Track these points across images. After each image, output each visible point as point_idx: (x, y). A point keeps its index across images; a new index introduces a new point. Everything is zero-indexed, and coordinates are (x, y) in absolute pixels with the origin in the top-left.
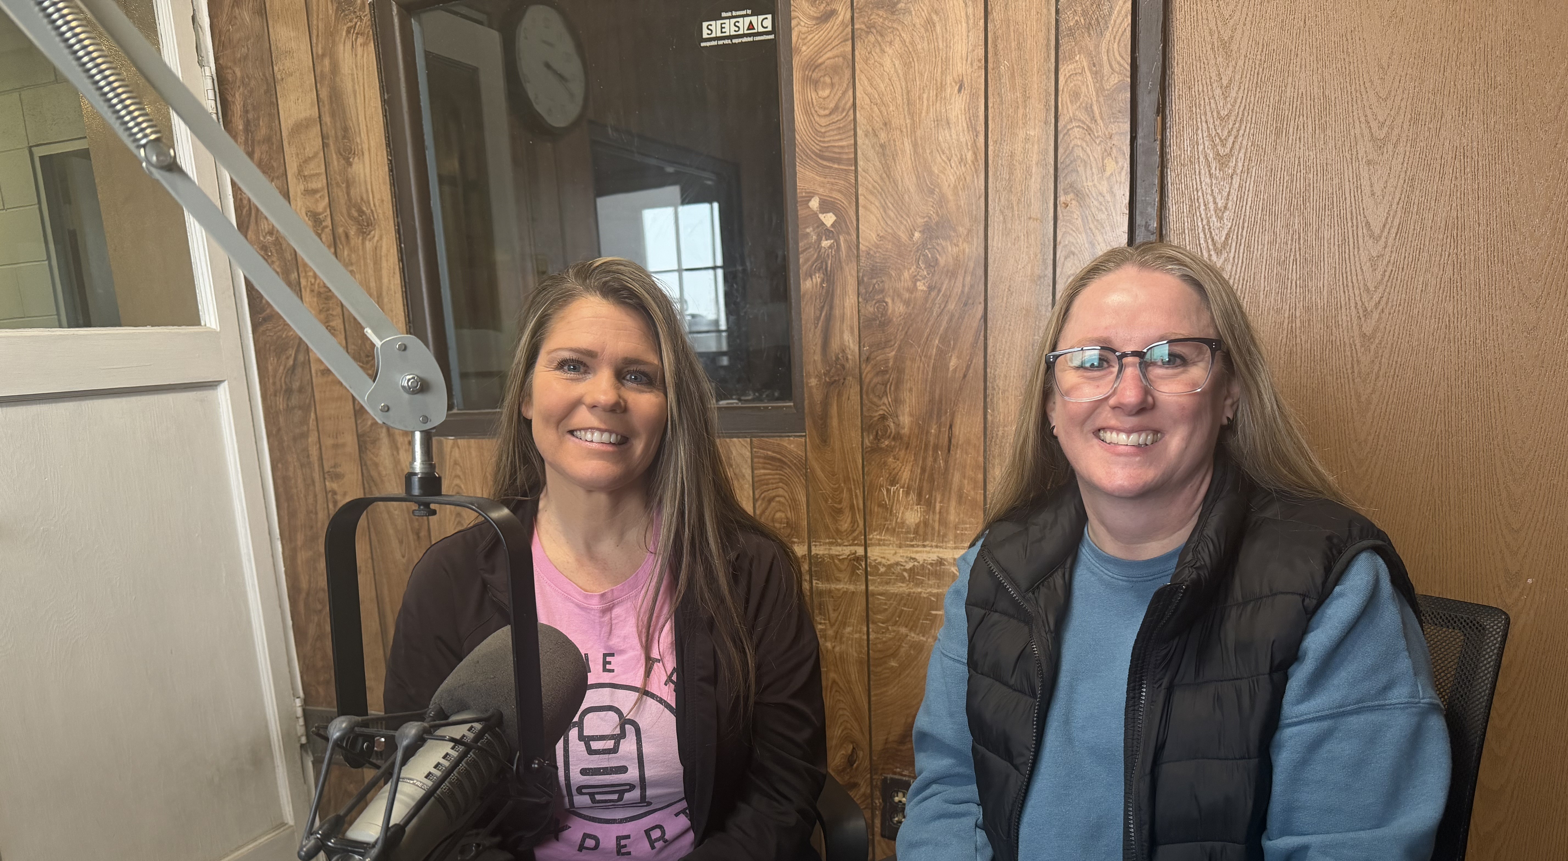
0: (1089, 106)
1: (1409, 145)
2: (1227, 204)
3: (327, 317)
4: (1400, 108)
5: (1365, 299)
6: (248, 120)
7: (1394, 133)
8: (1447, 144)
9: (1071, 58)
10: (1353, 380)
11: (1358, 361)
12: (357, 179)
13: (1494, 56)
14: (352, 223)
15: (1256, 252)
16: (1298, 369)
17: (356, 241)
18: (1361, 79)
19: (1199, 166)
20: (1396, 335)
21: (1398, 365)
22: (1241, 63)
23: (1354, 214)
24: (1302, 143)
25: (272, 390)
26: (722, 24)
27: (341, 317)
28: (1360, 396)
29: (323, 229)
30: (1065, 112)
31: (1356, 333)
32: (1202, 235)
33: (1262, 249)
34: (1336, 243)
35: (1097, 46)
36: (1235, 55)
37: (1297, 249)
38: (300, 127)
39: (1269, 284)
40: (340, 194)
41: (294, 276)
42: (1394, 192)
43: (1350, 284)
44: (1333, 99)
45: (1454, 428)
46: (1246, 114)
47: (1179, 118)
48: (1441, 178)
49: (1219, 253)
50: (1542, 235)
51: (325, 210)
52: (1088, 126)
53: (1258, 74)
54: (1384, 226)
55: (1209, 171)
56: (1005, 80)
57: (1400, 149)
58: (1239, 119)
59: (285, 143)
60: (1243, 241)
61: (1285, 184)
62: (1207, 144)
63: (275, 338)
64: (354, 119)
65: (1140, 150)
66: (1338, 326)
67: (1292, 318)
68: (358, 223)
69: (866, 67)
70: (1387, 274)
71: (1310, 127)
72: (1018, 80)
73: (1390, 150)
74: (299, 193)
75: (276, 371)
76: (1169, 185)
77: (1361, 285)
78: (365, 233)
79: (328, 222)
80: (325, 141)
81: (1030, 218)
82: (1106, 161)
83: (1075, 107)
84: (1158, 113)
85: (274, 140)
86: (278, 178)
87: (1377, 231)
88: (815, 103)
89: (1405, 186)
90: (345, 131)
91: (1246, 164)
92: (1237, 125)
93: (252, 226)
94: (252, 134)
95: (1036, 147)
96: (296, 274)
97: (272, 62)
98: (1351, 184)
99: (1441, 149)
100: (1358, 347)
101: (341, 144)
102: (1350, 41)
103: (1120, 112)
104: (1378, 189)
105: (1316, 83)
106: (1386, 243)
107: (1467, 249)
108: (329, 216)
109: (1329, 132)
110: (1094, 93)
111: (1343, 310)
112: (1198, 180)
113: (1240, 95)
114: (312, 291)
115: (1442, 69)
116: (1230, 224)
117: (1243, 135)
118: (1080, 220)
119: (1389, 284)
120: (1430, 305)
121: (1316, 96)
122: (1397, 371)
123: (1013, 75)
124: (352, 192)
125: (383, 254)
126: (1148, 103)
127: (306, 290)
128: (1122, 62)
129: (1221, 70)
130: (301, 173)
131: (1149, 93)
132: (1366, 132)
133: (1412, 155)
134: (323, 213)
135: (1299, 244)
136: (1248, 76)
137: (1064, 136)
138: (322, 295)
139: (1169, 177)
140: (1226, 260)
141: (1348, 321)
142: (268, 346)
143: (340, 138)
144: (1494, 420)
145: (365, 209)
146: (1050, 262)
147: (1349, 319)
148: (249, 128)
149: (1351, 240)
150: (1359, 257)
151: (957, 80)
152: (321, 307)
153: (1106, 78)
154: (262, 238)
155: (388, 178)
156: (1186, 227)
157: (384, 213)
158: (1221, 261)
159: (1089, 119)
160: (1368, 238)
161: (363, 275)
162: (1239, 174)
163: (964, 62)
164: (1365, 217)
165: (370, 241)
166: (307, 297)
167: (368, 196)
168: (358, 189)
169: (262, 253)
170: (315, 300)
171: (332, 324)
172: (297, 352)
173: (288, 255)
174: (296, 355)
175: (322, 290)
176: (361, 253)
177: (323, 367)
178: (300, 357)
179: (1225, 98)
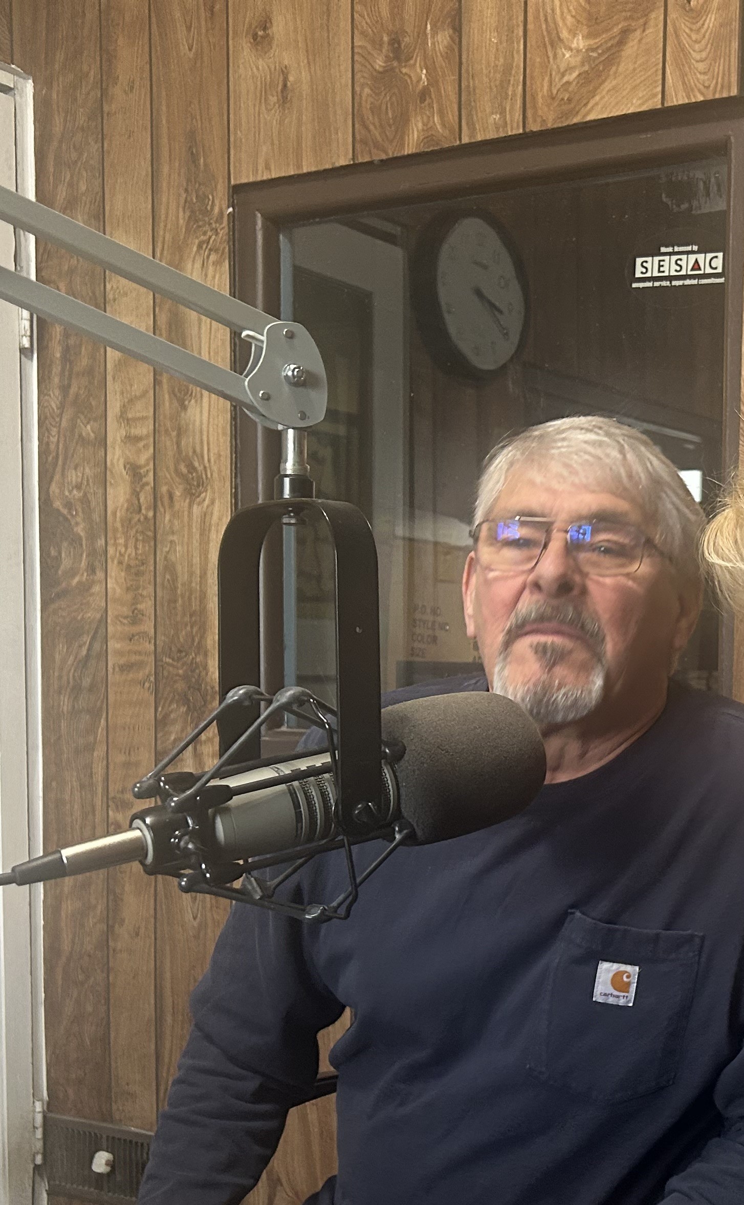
3: (135, 598)
6: (67, 345)
12: (191, 426)
14: (179, 481)
17: (181, 504)
25: (56, 686)
26: (660, 261)
27: (153, 599)
29: (142, 487)
38: (129, 360)
40: (168, 443)
41: (101, 542)
51: (148, 464)
59: (109, 378)
63: (67, 620)
68: (187, 481)
74: (119, 439)
75: (64, 661)
78: (194, 495)
79: (150, 478)
80: (158, 379)
85: (96, 374)
86: (95, 420)
93: (57, 477)
96: (103, 540)
97: (105, 278)
101: (177, 382)
108: (152, 472)
114: (120, 563)
124: (184, 443)
125: (213, 522)
127: (113, 561)
130: (124, 416)
134: (145, 466)
138: (133, 570)
142: (58, 628)
145: (196, 464)
148: (68, 357)
152: (130, 584)
154: (67, 493)
157: (220, 471)
161: (186, 547)
165: (199, 504)
166: (113, 568)
167: (202, 449)
168: (191, 440)
169: (65, 511)
170: (123, 574)
171: (139, 606)
172: (94, 638)
173: (96, 517)
174: (90, 643)
175: (132, 563)
176: (186, 519)
177: (122, 661)
178: (97, 646)
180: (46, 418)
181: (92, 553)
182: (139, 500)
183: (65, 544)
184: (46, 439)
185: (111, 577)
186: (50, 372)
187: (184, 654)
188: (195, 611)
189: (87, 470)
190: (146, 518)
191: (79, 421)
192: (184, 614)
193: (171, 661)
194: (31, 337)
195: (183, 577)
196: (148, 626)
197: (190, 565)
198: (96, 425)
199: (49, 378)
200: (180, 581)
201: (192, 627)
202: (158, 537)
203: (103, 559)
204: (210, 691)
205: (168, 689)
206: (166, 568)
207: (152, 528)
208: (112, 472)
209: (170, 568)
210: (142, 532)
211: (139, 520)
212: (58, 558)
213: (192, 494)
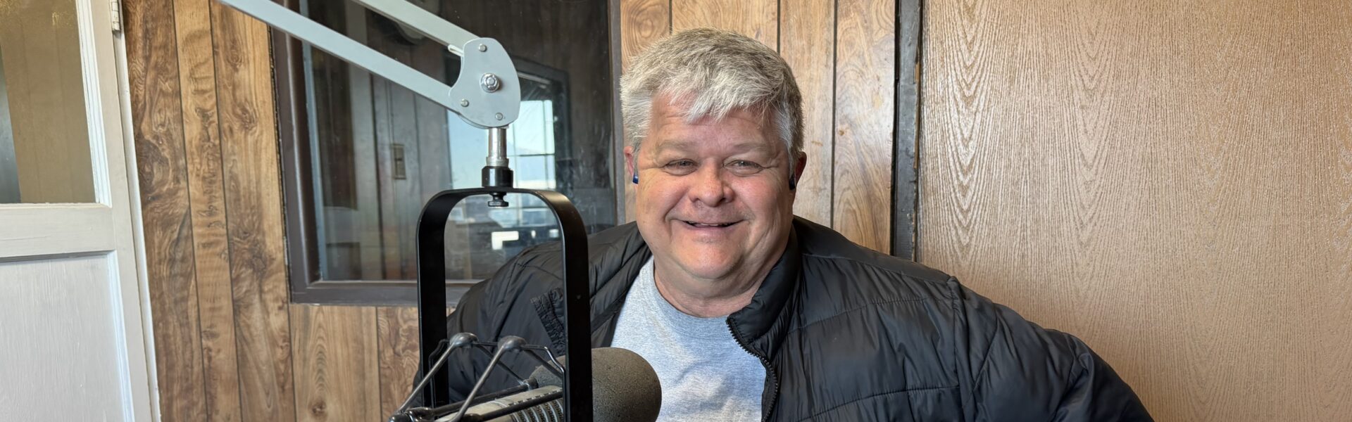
0: (861, 53)
1: (1113, 95)
2: (971, 135)
3: (210, 199)
4: (1106, 66)
5: (1082, 214)
6: (147, 29)
7: (1101, 85)
8: (1142, 96)
9: (847, 15)
10: (1073, 279)
11: (1076, 264)
12: (242, 83)
13: (1176, 30)
14: (236, 119)
15: (994, 174)
16: (1029, 268)
17: (239, 135)
18: (1075, 42)
19: (949, 104)
20: (1106, 243)
21: (1108, 267)
22: (981, 25)
23: (1072, 147)
24: (1030, 90)
25: (157, 260)
27: (223, 198)
28: (1079, 292)
29: (210, 124)
30: (842, 57)
31: (1075, 241)
32: (951, 160)
33: (1000, 172)
34: (1058, 170)
35: (868, 7)
36: (977, 18)
37: (1028, 173)
38: (193, 38)
39: (1006, 200)
40: (227, 95)
41: (182, 162)
42: (1103, 132)
43: (1069, 202)
44: (1054, 56)
45: (1153, 320)
46: (986, 65)
47: (933, 66)
48: (1139, 122)
49: (965, 174)
50: (1217, 169)
51: (212, 108)
52: (860, 70)
53: (995, 34)
54: (1095, 157)
55: (957, 109)
56: (794, 30)
57: (1107, 98)
58: (980, 69)
59: (179, 50)
60: (984, 165)
61: (1017, 122)
62: (955, 87)
63: (161, 214)
64: (242, 33)
65: (902, 90)
66: (1060, 235)
67: (1024, 228)
68: (242, 120)
69: (680, 14)
70: (1098, 195)
71: (1036, 77)
72: (804, 32)
73: (1098, 98)
74: (190, 92)
75: (161, 243)
76: (925, 118)
77: (1078, 203)
79: (215, 118)
80: (216, 50)
81: (813, 142)
82: (874, 98)
83: (850, 54)
84: (916, 61)
85: (170, 47)
86: (171, 79)
87: (1090, 162)
88: (638, 42)
89: (1111, 127)
90: (233, 43)
91: (986, 104)
92: (979, 73)
93: (146, 119)
94: (150, 41)
95: (818, 85)
96: (184, 160)
98: (1069, 123)
99: (1138, 99)
100: (1076, 252)
101: (230, 53)
102: (1066, 12)
103: (886, 59)
104: (1090, 127)
105: (1040, 44)
106: (1097, 170)
107: (1160, 178)
108: (216, 114)
109: (1051, 82)
110: (865, 44)
111: (1065, 222)
112: (948, 115)
113: (982, 50)
114: (198, 175)
115: (1138, 38)
116: (974, 152)
117: (984, 81)
118: (853, 145)
119: (1100, 203)
120: (1132, 221)
121: (1041, 54)
122: (1107, 272)
123: (800, 27)
124: (238, 94)
125: (263, 147)
126: (908, 53)
127: (192, 174)
128: (888, 20)
129: (966, 30)
130: (193, 76)
131: (910, 45)
132: (1080, 83)
133: (1115, 103)
134: (210, 110)
135: (1029, 169)
136: (988, 35)
137: (841, 77)
138: (207, 180)
139: (925, 112)
140: (971, 180)
141: (1068, 232)
142: (155, 221)
143: (229, 47)
144: (1183, 314)
145: (248, 108)
146: (829, 178)
147: (1069, 230)
148: (148, 36)
149: (1070, 167)
150: (1076, 181)
151: (755, 28)
152: (205, 189)
153: (875, 33)
154: (154, 129)
155: (269, 83)
156: (938, 153)
157: (265, 112)
158: (967, 181)
159: (861, 64)
160: (1082, 167)
161: (244, 164)
162: (981, 112)
163: (761, 14)
164: (1080, 150)
165: (251, 135)
166: (193, 180)
167: (251, 98)
168: (243, 91)
169: (154, 142)
170: (200, 183)
171: (214, 204)
172: (182, 227)
173: (178, 145)
174: (180, 230)
175: (206, 175)
176: (243, 145)
177: (204, 241)
178: (185, 232)
179: (970, 52)
180: (135, 78)
181: (176, 169)
182: (208, 132)
183: (156, 164)
184: (135, 92)
185: (192, 185)
186: (135, 47)
187: (247, 235)
188: (254, 206)
189: (168, 114)
190: (214, 145)
191: (159, 80)
192: (246, 208)
193: (238, 239)
194: (120, 23)
195: (243, 184)
196: (221, 217)
197: (249, 175)
198: (172, 83)
199: (135, 52)
200: (242, 186)
201: (253, 216)
202: (224, 157)
203: (185, 173)
204: (268, 258)
205: (238, 258)
206: (231, 178)
207: (219, 151)
208: (187, 116)
209: (234, 178)
210: (212, 155)
211: (209, 146)
212: (151, 174)
213: (247, 128)
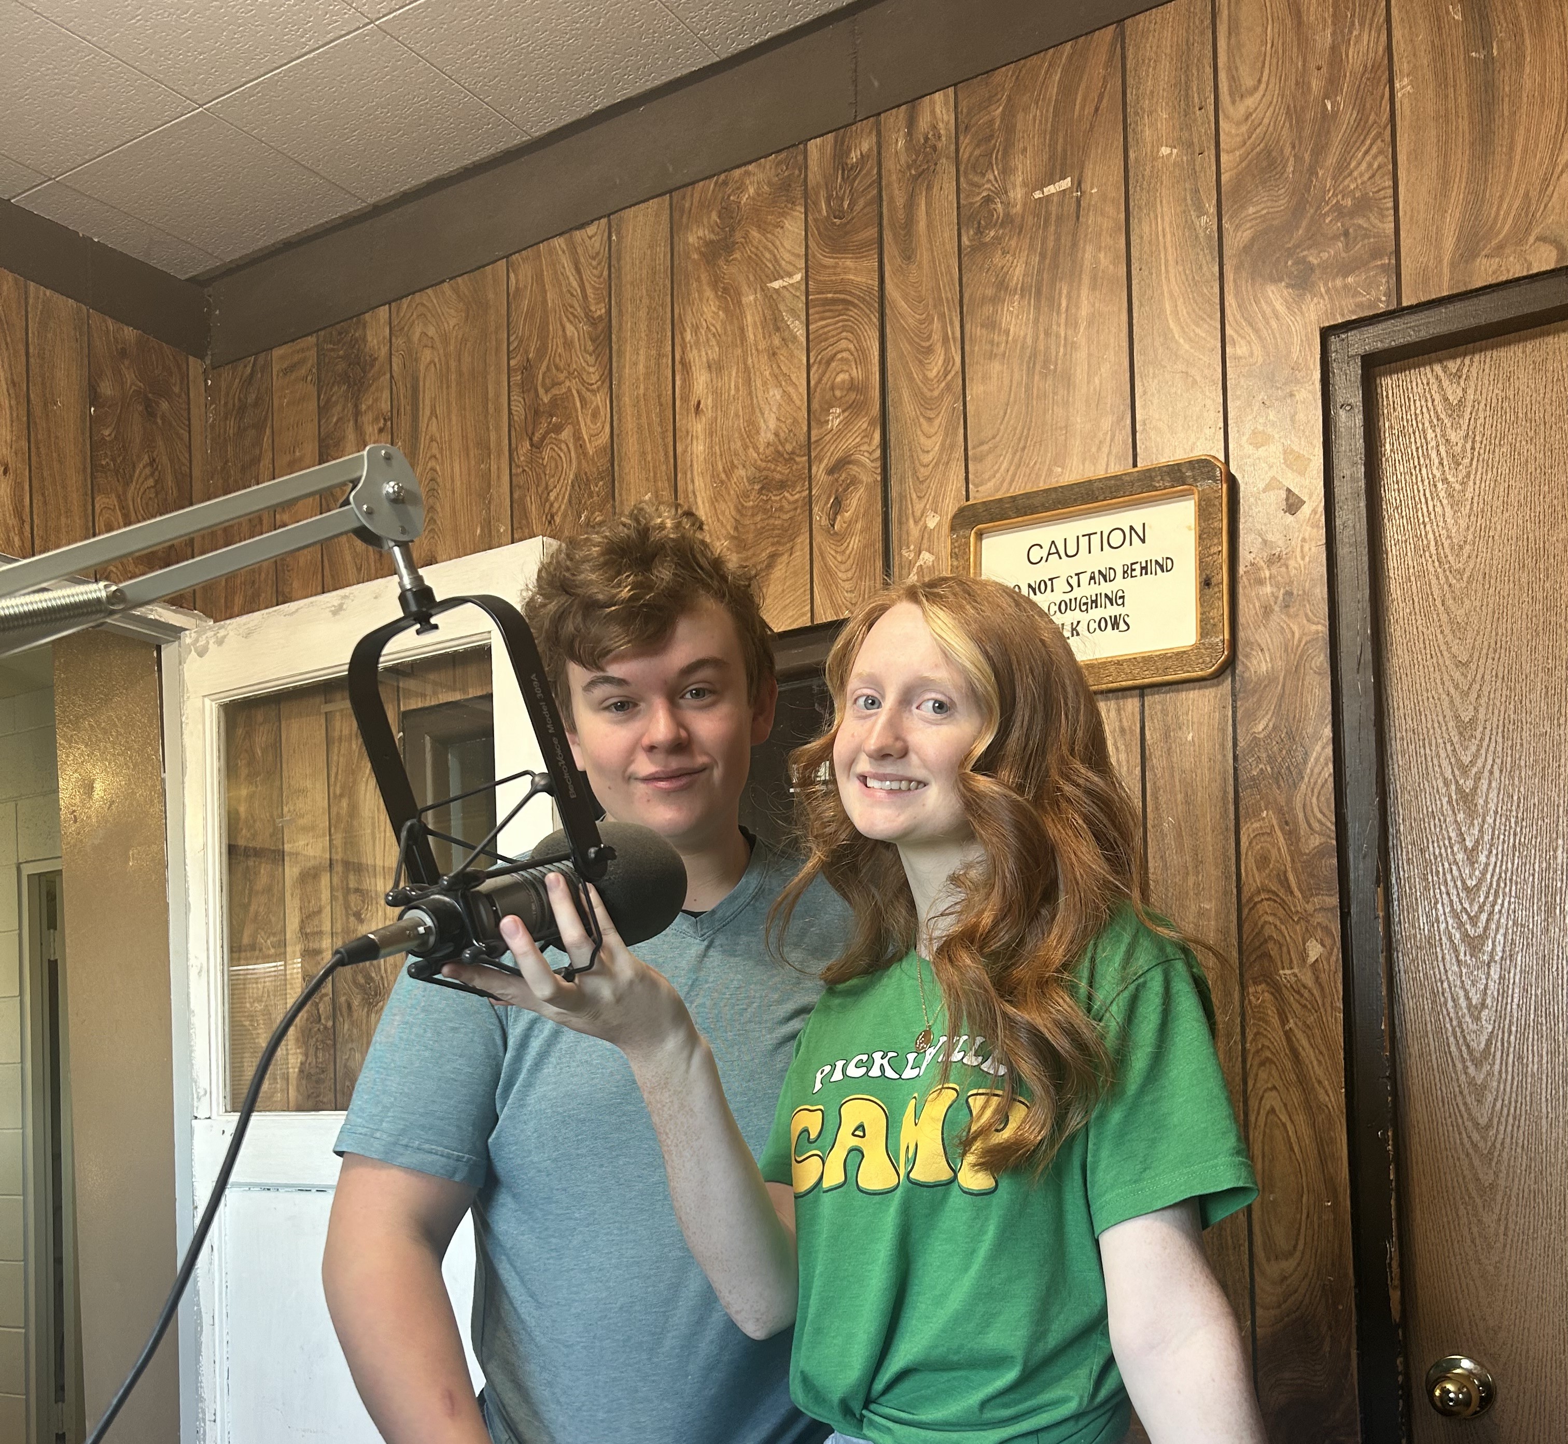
9: (1256, 815)
17: (359, 1012)
22: (1489, 820)
30: (1251, 881)
35: (1290, 801)
36: (1480, 811)
38: (306, 877)
47: (1410, 888)
55: (1457, 957)
59: (287, 895)
62: (1450, 921)
74: (298, 953)
83: (1262, 874)
84: (1378, 882)
86: (275, 935)
103: (1324, 882)
112: (1442, 967)
113: (1492, 861)
116: (1490, 1028)
117: (1500, 912)
126: (1363, 870)
128: (1324, 819)
129: (1464, 829)
131: (1365, 857)
136: (1502, 835)
153: (1303, 839)
159: (1282, 891)
162: (1498, 962)
175: (313, 1071)
179: (1472, 864)
190: (326, 1028)
202: (338, 1046)
210: (322, 1041)
213: (370, 1004)
